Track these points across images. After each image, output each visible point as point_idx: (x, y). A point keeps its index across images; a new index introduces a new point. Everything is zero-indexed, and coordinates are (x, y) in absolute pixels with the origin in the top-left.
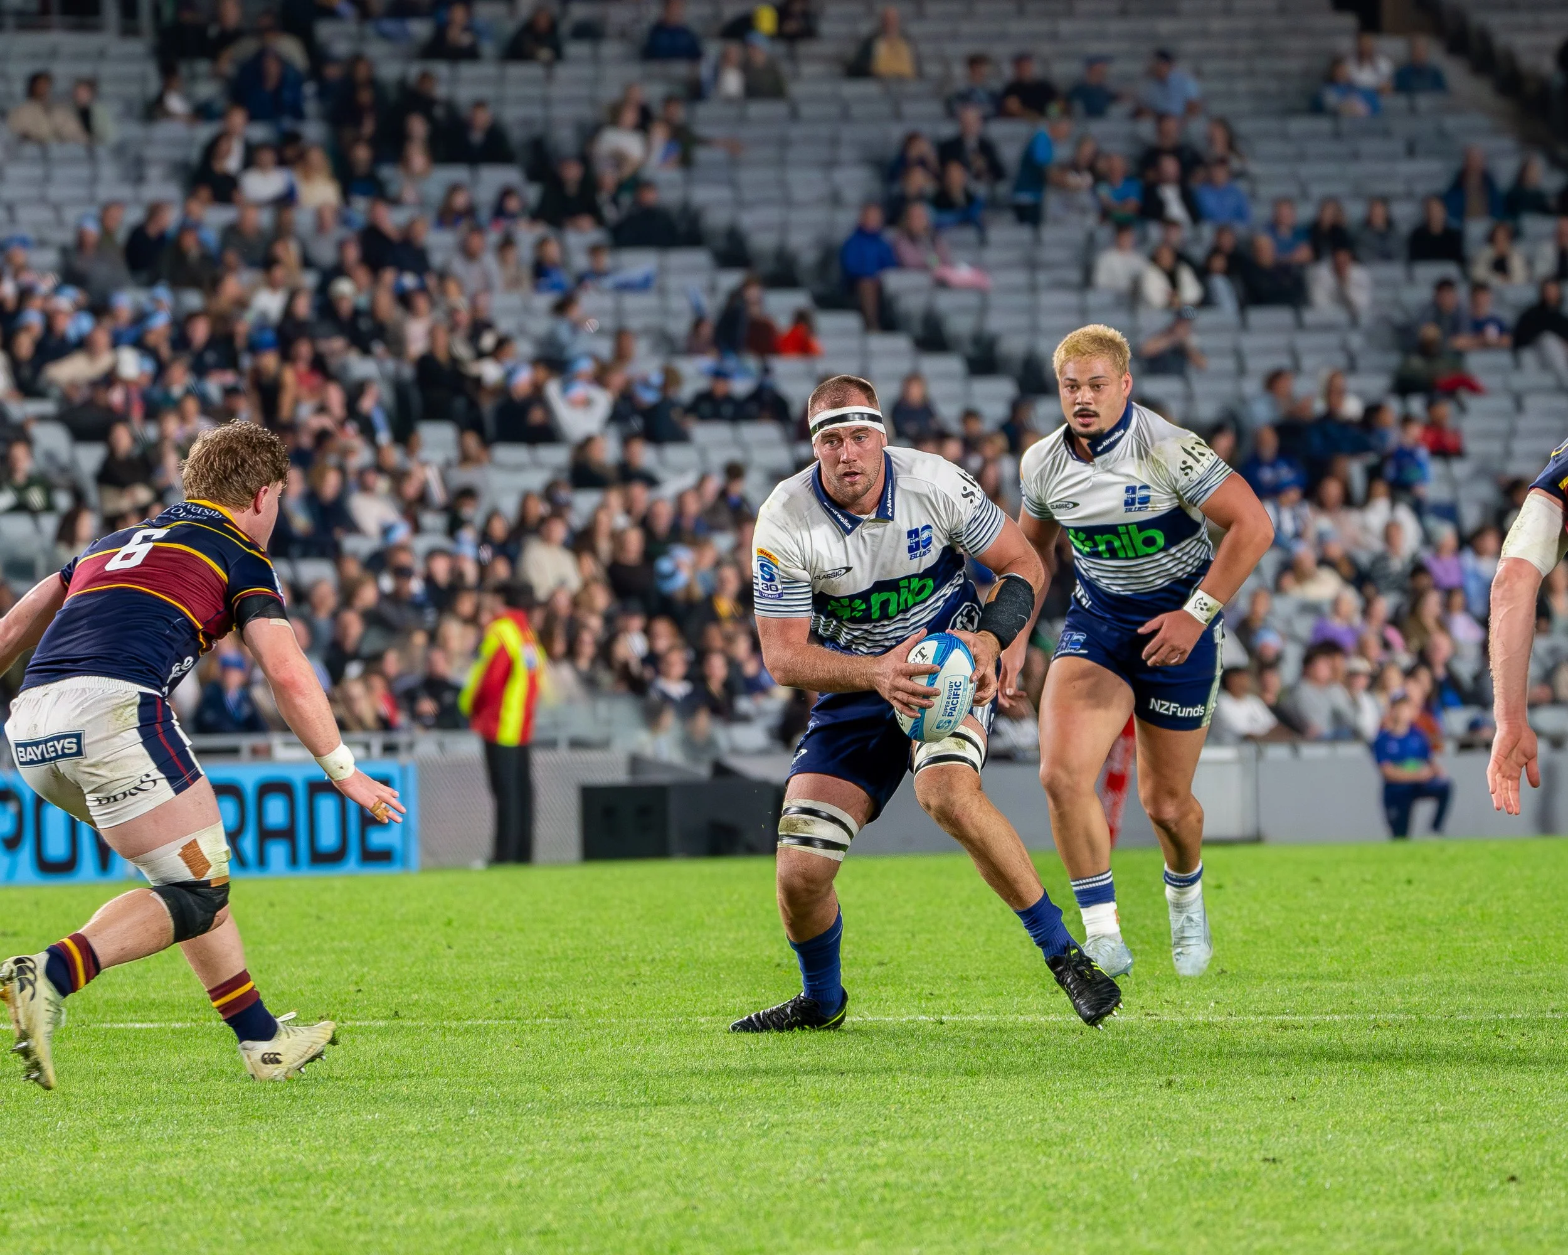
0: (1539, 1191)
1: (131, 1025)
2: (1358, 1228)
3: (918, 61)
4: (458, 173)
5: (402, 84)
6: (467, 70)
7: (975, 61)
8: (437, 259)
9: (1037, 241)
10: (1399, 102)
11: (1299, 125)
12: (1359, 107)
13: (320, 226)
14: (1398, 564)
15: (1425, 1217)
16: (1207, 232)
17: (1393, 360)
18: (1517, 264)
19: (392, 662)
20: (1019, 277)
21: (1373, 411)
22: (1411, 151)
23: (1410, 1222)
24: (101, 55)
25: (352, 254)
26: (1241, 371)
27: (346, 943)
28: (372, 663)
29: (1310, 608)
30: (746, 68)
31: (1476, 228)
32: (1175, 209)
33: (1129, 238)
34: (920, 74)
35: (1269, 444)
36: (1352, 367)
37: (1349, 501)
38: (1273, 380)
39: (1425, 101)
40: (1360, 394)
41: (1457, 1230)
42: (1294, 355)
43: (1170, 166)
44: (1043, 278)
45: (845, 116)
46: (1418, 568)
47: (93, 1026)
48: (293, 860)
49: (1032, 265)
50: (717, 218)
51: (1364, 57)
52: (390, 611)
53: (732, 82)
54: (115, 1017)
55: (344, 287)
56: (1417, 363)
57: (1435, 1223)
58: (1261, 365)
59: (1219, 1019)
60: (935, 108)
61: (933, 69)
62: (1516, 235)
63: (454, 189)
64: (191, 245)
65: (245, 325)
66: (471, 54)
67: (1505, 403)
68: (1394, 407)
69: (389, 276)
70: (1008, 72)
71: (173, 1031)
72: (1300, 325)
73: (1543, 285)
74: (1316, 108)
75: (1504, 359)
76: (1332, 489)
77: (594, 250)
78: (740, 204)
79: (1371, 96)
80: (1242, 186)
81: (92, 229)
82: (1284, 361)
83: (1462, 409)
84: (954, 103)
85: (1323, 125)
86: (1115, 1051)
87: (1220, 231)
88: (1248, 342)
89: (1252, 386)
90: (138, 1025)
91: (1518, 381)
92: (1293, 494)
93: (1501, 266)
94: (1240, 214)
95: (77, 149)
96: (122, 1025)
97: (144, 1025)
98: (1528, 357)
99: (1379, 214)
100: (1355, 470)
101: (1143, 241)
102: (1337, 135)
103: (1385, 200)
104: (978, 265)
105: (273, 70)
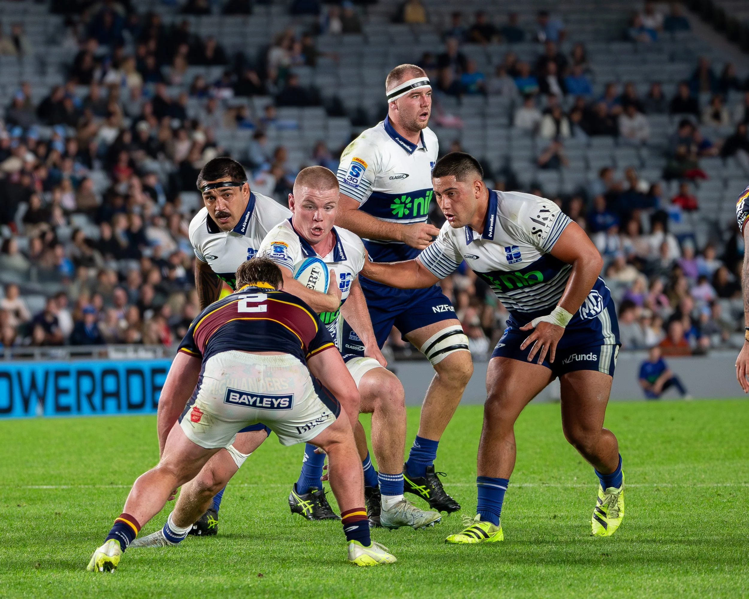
0: (739, 571)
1: (41, 487)
2: (650, 588)
3: (427, 15)
4: (200, 70)
5: (173, 26)
6: (205, 20)
7: (456, 15)
8: (191, 113)
9: (486, 103)
10: (666, 35)
11: (616, 47)
12: (646, 38)
13: (132, 96)
14: (666, 263)
15: (683, 583)
16: (571, 100)
17: (663, 162)
18: (725, 115)
19: (167, 310)
20: (477, 121)
21: (653, 188)
22: (672, 59)
23: (675, 585)
24: (25, 12)
25: (149, 109)
26: (587, 167)
27: (146, 447)
28: (157, 310)
29: (622, 285)
30: (343, 18)
31: (704, 97)
32: (555, 87)
33: (532, 102)
34: (428, 21)
35: (601, 204)
36: (643, 165)
37: (641, 232)
38: (604, 173)
39: (680, 35)
40: (647, 179)
41: (699, 589)
42: (614, 159)
43: (552, 67)
44: (490, 121)
45: (392, 42)
46: (675, 265)
47: (23, 487)
48: (119, 407)
49: (483, 115)
50: (328, 92)
51: (649, 12)
52: (166, 286)
53: (336, 25)
54: (34, 483)
55: (143, 126)
56: (675, 164)
57: (688, 586)
58: (597, 164)
59: (579, 486)
60: (435, 38)
61: (435, 19)
62: (724, 101)
63: (197, 78)
64: (69, 106)
65: (95, 145)
66: (206, 12)
67: (718, 184)
68: (662, 186)
69: (166, 121)
70: (472, 20)
71: (63, 490)
72: (617, 145)
73: (738, 125)
74: (625, 37)
75: (718, 162)
76: (633, 227)
77: (267, 108)
78: (339, 85)
79: (653, 32)
80: (588, 77)
81: (20, 98)
82: (607, 163)
83: (697, 187)
84: (445, 35)
85: (627, 46)
86: (527, 501)
87: (578, 99)
88: (591, 154)
89: (593, 176)
90: (45, 487)
91: (726, 173)
92: (614, 229)
93: (717, 116)
94: (587, 90)
95: (13, 58)
96: (37, 487)
97: (48, 487)
98: (731, 161)
99: (656, 91)
100: (644, 217)
101: (538, 104)
102: (636, 51)
103: (658, 83)
104: (457, 115)
105: (108, 19)
